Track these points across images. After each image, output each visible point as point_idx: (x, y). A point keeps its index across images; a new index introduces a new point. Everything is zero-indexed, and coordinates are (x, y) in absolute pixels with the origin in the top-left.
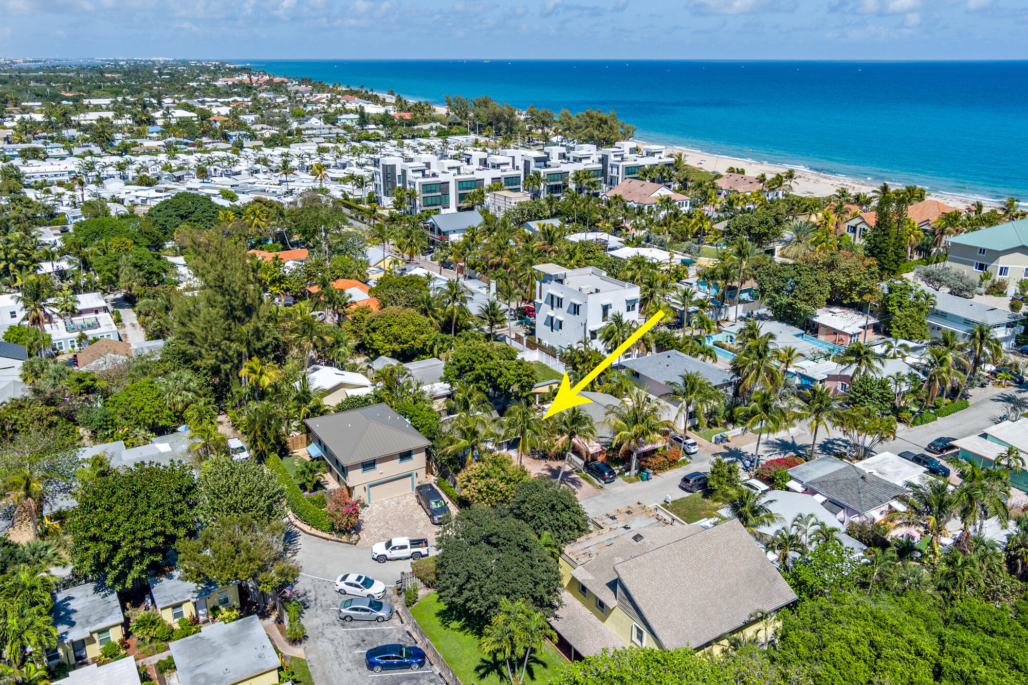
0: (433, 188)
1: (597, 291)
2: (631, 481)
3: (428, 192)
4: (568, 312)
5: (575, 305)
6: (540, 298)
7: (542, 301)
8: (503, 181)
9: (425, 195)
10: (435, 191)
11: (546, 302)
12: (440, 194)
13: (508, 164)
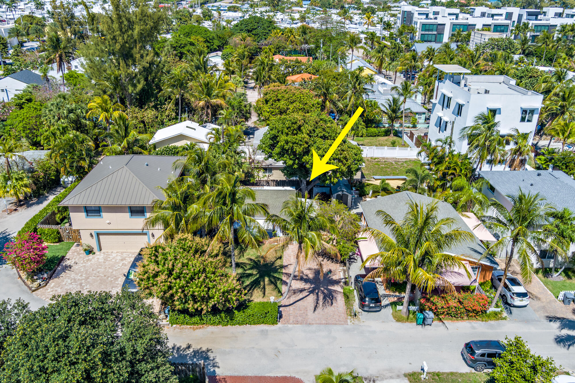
0: (431, 28)
1: (487, 92)
2: (399, 319)
3: (426, 30)
4: (453, 113)
5: (460, 105)
6: (436, 99)
7: (437, 102)
8: (492, 27)
9: (423, 33)
10: (432, 30)
11: (439, 103)
12: (435, 33)
13: (501, 15)
